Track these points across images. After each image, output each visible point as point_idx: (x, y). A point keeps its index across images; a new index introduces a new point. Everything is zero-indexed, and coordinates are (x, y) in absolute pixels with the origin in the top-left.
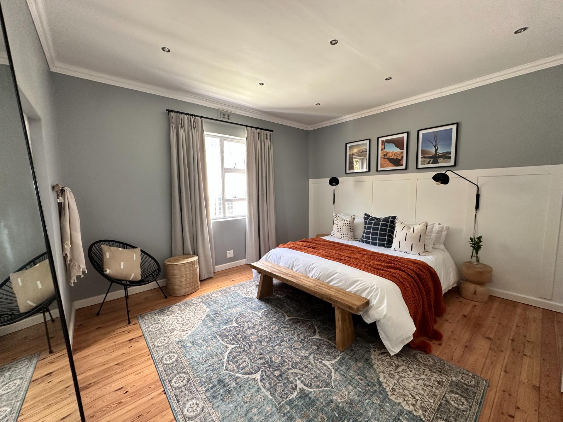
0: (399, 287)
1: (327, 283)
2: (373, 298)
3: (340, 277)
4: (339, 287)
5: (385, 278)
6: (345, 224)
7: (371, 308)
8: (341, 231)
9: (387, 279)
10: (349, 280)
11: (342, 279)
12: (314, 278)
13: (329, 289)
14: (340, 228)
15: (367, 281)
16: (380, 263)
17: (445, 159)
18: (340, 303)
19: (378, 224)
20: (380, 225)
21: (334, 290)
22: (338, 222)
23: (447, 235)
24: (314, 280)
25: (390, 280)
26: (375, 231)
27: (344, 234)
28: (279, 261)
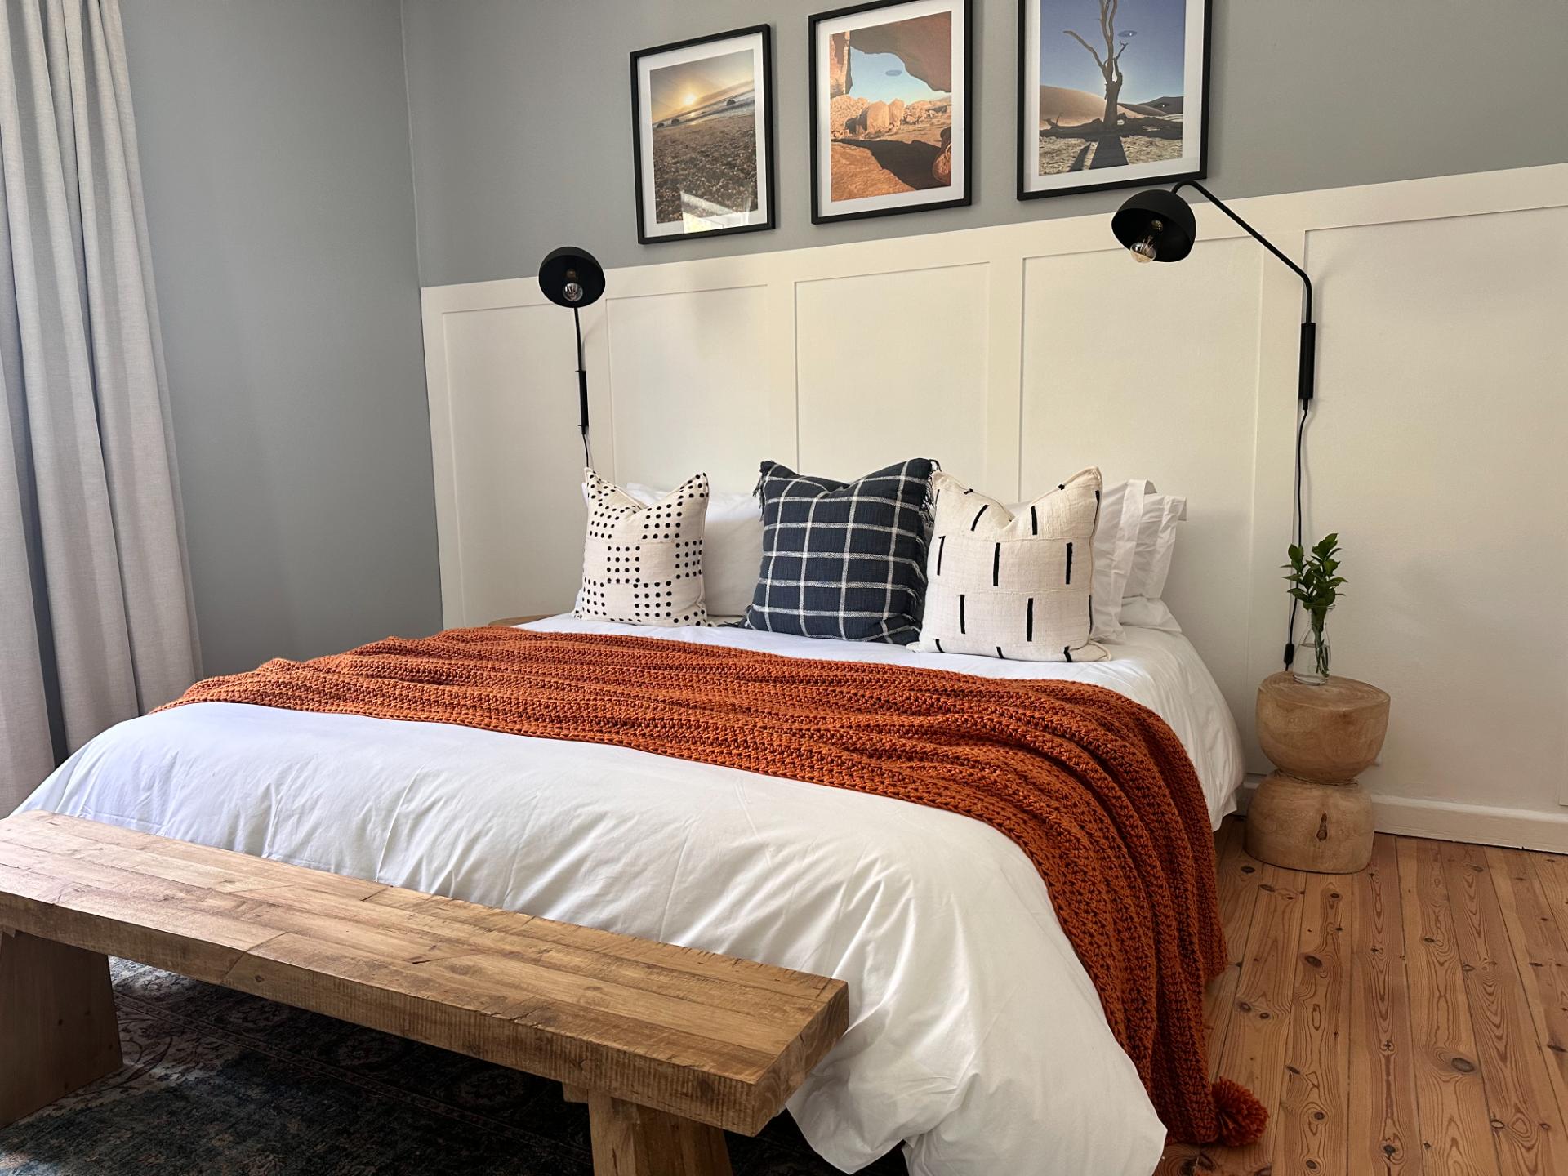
0: (1031, 855)
1: (523, 911)
2: (869, 963)
3: (628, 848)
4: (618, 927)
5: (932, 803)
6: (652, 531)
7: (864, 1045)
8: (633, 576)
9: (945, 806)
10: (689, 855)
11: (638, 857)
12: (427, 888)
13: (535, 962)
14: (623, 554)
15: (819, 847)
16: (881, 719)
17: (1157, 140)
18: (625, 1063)
19: (841, 512)
20: (852, 512)
21: (577, 960)
22: (610, 522)
23: (1179, 550)
24: (419, 907)
25: (968, 813)
26: (826, 555)
27: (652, 590)
28: (156, 804)
